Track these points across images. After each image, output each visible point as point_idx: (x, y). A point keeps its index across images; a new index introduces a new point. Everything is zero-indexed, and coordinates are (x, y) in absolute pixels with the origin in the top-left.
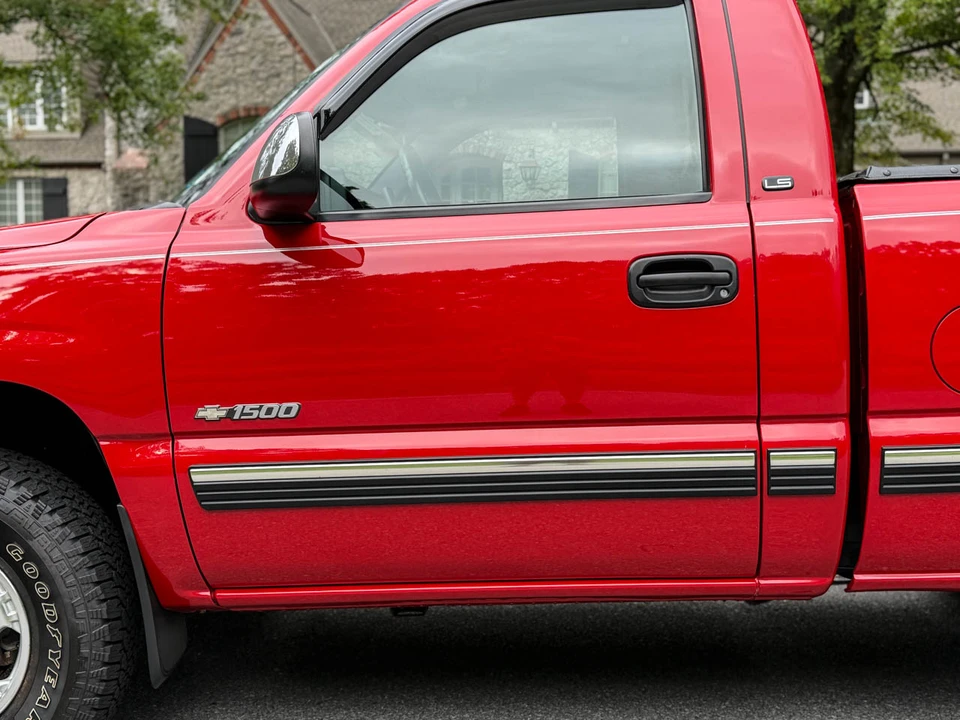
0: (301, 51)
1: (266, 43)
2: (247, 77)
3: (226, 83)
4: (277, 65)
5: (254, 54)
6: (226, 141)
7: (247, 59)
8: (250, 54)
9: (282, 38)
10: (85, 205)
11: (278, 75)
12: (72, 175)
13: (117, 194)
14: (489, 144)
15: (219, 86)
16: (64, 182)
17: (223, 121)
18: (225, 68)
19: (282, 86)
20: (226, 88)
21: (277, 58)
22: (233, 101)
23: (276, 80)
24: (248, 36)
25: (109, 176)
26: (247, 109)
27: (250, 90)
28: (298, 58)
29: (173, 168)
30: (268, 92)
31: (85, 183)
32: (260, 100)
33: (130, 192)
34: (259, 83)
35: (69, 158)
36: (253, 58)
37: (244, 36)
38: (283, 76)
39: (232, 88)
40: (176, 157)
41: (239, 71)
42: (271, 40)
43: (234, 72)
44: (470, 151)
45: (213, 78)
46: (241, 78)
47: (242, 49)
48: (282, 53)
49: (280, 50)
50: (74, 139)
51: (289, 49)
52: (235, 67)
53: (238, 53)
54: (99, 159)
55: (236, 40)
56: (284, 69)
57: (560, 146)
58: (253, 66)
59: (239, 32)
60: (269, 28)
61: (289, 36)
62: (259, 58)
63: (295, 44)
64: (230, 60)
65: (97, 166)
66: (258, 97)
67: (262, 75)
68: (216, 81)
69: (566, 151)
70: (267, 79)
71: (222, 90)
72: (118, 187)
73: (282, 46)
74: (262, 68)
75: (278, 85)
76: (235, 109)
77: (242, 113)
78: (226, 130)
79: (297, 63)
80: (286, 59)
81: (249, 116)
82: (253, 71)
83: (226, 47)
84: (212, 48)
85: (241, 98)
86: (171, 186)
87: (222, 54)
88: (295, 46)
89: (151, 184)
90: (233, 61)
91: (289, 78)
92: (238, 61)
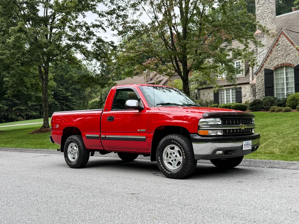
0: (295, 47)
1: (285, 46)
2: (281, 56)
3: (275, 58)
4: (289, 52)
5: (282, 50)
6: (276, 74)
7: (281, 51)
8: (281, 50)
9: (290, 44)
10: (245, 94)
11: (289, 54)
12: (242, 86)
13: (251, 90)
15: (273, 60)
16: (241, 88)
17: (275, 69)
18: (275, 55)
19: (290, 57)
20: (275, 60)
21: (289, 50)
22: (277, 63)
23: (289, 56)
24: (281, 45)
25: (250, 86)
26: (281, 65)
27: (282, 59)
29: (262, 83)
30: (287, 59)
31: (245, 88)
34: (284, 57)
35: (242, 82)
36: (282, 51)
37: (280, 45)
38: (290, 54)
39: (277, 60)
40: (263, 80)
41: (278, 55)
42: (287, 45)
43: (277, 55)
45: (272, 58)
46: (279, 57)
47: (279, 49)
48: (290, 48)
50: (243, 77)
51: (292, 47)
52: (278, 54)
53: (278, 50)
54: (249, 82)
55: (278, 47)
56: (291, 52)
58: (282, 53)
59: (279, 45)
60: (286, 42)
61: (292, 43)
62: (284, 51)
65: (248, 83)
67: (284, 55)
68: (273, 58)
70: (286, 56)
71: (274, 61)
72: (252, 88)
73: (290, 46)
74: (284, 53)
75: (289, 57)
76: (278, 65)
77: (279, 66)
78: (276, 71)
79: (294, 50)
80: (291, 50)
81: (282, 66)
82: (282, 54)
83: (275, 49)
84: (271, 50)
85: (279, 62)
86: (261, 87)
87: (274, 51)
88: (293, 46)
89: (257, 87)
90: (277, 52)
91: (292, 55)
92: (278, 52)
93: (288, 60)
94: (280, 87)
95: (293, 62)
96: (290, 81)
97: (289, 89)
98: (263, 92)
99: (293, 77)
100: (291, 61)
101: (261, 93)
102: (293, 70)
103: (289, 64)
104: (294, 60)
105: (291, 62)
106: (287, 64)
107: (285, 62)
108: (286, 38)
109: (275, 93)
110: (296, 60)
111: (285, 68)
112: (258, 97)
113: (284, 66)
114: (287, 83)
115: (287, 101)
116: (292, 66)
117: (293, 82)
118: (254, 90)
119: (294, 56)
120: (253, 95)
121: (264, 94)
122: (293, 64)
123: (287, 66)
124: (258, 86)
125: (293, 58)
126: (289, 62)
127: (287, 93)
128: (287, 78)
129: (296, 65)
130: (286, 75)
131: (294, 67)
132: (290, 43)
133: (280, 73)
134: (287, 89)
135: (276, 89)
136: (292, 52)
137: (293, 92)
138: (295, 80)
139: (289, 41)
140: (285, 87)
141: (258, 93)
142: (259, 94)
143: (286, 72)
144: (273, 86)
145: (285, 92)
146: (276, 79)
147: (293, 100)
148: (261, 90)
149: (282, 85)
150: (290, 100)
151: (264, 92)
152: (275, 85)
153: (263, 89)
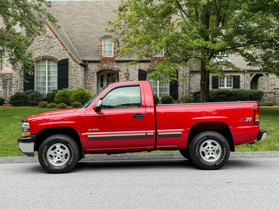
0: (60, 40)
1: (49, 38)
2: (43, 48)
3: (37, 49)
4: (53, 44)
6: (36, 66)
7: (43, 42)
8: (44, 41)
9: (54, 37)
11: (53, 47)
14: (115, 67)
15: (35, 50)
17: (36, 60)
18: (37, 45)
19: (54, 50)
20: (37, 51)
21: (53, 42)
22: (39, 54)
24: (44, 36)
26: (43, 57)
27: (44, 51)
28: (59, 42)
32: (47, 54)
33: (5, 80)
34: (47, 49)
36: (45, 42)
38: (54, 47)
39: (39, 51)
42: (51, 37)
43: (39, 46)
44: (110, 69)
47: (42, 39)
48: (54, 41)
49: (53, 40)
51: (56, 40)
52: (40, 45)
53: (40, 40)
55: (40, 37)
56: (54, 46)
57: (136, 68)
58: (45, 44)
60: (50, 34)
61: (56, 36)
62: (47, 42)
63: (58, 38)
64: (38, 42)
66: (47, 53)
67: (47, 47)
68: (34, 49)
69: (137, 69)
70: (49, 48)
71: (36, 51)
73: (54, 39)
74: (48, 45)
75: (53, 50)
76: (40, 57)
79: (58, 44)
80: (55, 43)
81: (44, 59)
82: (45, 46)
83: (37, 39)
84: (33, 39)
85: (41, 54)
86: (19, 79)
87: (36, 41)
88: (58, 39)
89: (13, 78)
90: (39, 43)
91: (56, 48)
92: (41, 43)
93: (51, 53)
94: (41, 81)
95: (57, 56)
96: (52, 75)
97: (51, 84)
98: (21, 85)
99: (55, 71)
100: (55, 54)
101: (19, 86)
102: (57, 65)
103: (52, 57)
104: (58, 55)
105: (55, 56)
106: (49, 57)
107: (48, 55)
108: (49, 29)
109: (35, 87)
110: (60, 55)
111: (47, 61)
112: (15, 90)
113: (46, 59)
114: (49, 77)
115: (56, 96)
116: (56, 60)
117: (55, 77)
118: (4, 81)
119: (58, 50)
120: (3, 87)
121: (23, 87)
122: (56, 58)
123: (50, 59)
124: (15, 77)
125: (57, 52)
126: (52, 55)
127: (49, 88)
128: (49, 72)
129: (60, 60)
130: (48, 69)
131: (58, 61)
132: (55, 35)
133: (42, 66)
134: (49, 83)
135: (36, 82)
136: (56, 45)
137: (54, 88)
138: (58, 75)
139: (53, 33)
140: (47, 81)
141: (14, 85)
142: (16, 87)
143: (48, 66)
144: (34, 79)
145: (47, 87)
146: (36, 71)
147: (63, 96)
148: (19, 83)
149: (43, 78)
150: (59, 96)
151: (23, 85)
152: (35, 78)
153: (21, 81)
